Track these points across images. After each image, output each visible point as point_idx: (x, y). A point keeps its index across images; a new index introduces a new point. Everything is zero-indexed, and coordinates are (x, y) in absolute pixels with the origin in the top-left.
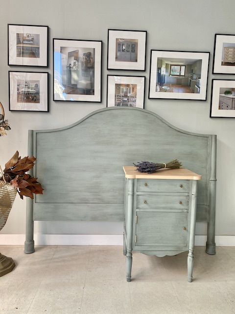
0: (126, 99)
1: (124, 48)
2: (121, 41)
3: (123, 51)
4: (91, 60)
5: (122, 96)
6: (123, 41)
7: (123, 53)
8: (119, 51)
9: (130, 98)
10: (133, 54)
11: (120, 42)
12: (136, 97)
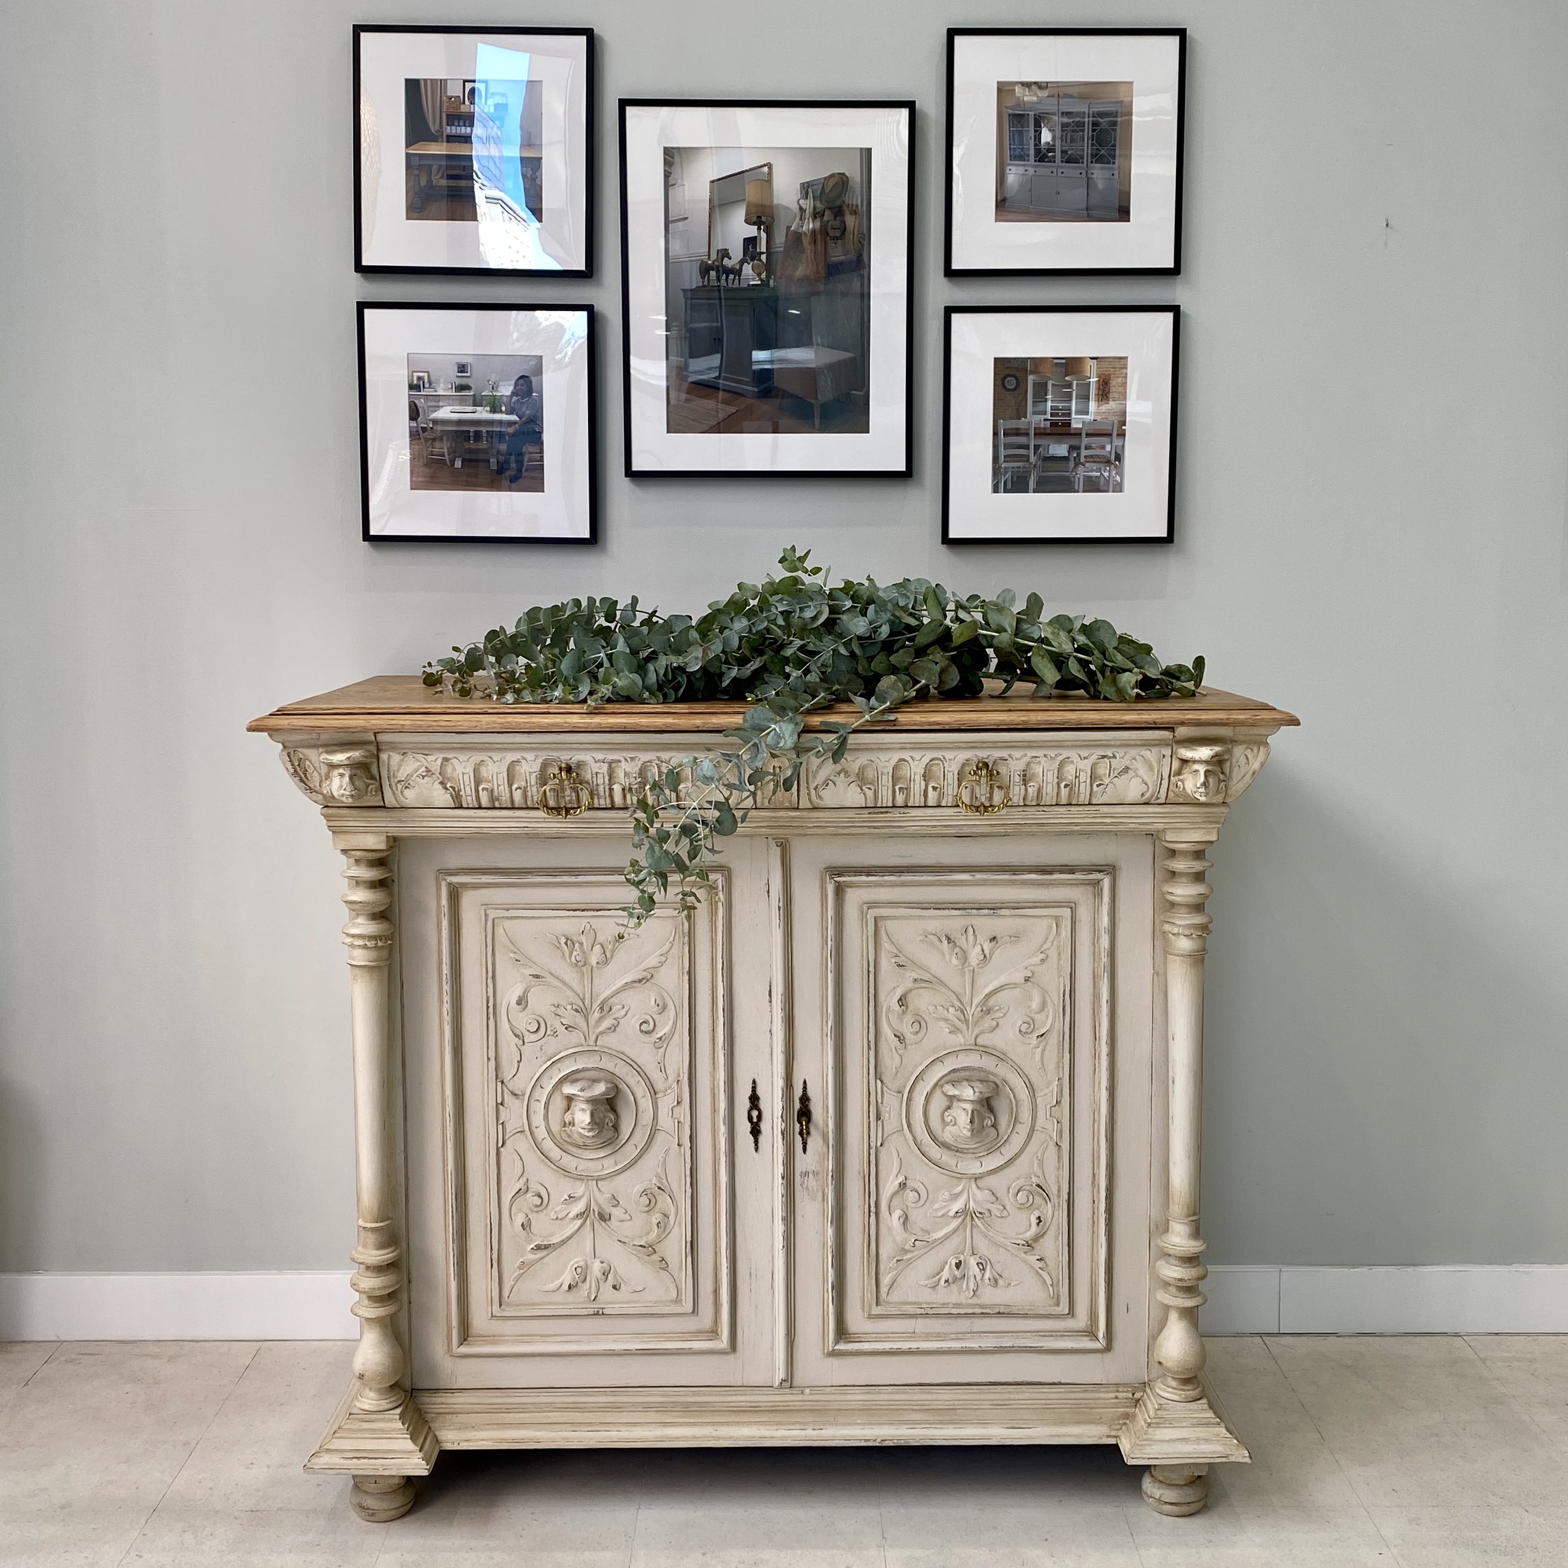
0: (1059, 449)
1: (1046, 136)
2: (1029, 98)
3: (1042, 155)
4: (850, 220)
5: (1039, 433)
6: (1044, 94)
7: (1045, 169)
8: (1019, 157)
9: (1085, 441)
10: (1098, 173)
11: (1020, 104)
12: (1122, 435)
